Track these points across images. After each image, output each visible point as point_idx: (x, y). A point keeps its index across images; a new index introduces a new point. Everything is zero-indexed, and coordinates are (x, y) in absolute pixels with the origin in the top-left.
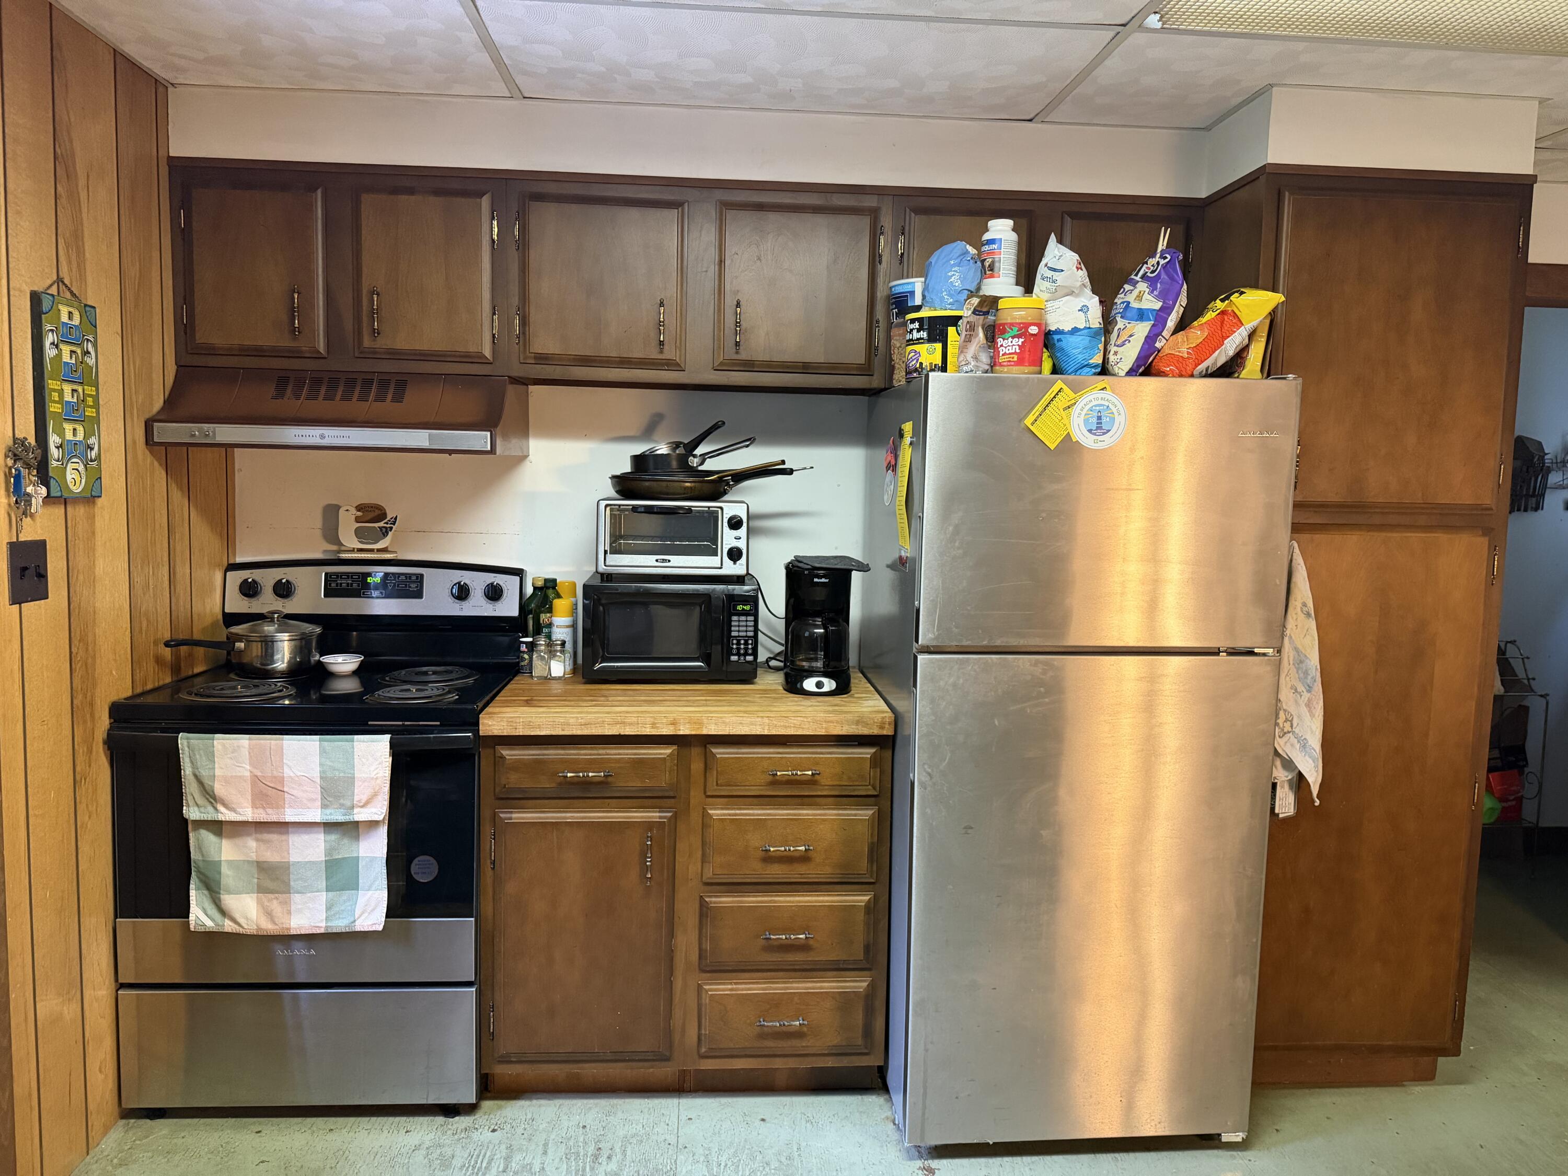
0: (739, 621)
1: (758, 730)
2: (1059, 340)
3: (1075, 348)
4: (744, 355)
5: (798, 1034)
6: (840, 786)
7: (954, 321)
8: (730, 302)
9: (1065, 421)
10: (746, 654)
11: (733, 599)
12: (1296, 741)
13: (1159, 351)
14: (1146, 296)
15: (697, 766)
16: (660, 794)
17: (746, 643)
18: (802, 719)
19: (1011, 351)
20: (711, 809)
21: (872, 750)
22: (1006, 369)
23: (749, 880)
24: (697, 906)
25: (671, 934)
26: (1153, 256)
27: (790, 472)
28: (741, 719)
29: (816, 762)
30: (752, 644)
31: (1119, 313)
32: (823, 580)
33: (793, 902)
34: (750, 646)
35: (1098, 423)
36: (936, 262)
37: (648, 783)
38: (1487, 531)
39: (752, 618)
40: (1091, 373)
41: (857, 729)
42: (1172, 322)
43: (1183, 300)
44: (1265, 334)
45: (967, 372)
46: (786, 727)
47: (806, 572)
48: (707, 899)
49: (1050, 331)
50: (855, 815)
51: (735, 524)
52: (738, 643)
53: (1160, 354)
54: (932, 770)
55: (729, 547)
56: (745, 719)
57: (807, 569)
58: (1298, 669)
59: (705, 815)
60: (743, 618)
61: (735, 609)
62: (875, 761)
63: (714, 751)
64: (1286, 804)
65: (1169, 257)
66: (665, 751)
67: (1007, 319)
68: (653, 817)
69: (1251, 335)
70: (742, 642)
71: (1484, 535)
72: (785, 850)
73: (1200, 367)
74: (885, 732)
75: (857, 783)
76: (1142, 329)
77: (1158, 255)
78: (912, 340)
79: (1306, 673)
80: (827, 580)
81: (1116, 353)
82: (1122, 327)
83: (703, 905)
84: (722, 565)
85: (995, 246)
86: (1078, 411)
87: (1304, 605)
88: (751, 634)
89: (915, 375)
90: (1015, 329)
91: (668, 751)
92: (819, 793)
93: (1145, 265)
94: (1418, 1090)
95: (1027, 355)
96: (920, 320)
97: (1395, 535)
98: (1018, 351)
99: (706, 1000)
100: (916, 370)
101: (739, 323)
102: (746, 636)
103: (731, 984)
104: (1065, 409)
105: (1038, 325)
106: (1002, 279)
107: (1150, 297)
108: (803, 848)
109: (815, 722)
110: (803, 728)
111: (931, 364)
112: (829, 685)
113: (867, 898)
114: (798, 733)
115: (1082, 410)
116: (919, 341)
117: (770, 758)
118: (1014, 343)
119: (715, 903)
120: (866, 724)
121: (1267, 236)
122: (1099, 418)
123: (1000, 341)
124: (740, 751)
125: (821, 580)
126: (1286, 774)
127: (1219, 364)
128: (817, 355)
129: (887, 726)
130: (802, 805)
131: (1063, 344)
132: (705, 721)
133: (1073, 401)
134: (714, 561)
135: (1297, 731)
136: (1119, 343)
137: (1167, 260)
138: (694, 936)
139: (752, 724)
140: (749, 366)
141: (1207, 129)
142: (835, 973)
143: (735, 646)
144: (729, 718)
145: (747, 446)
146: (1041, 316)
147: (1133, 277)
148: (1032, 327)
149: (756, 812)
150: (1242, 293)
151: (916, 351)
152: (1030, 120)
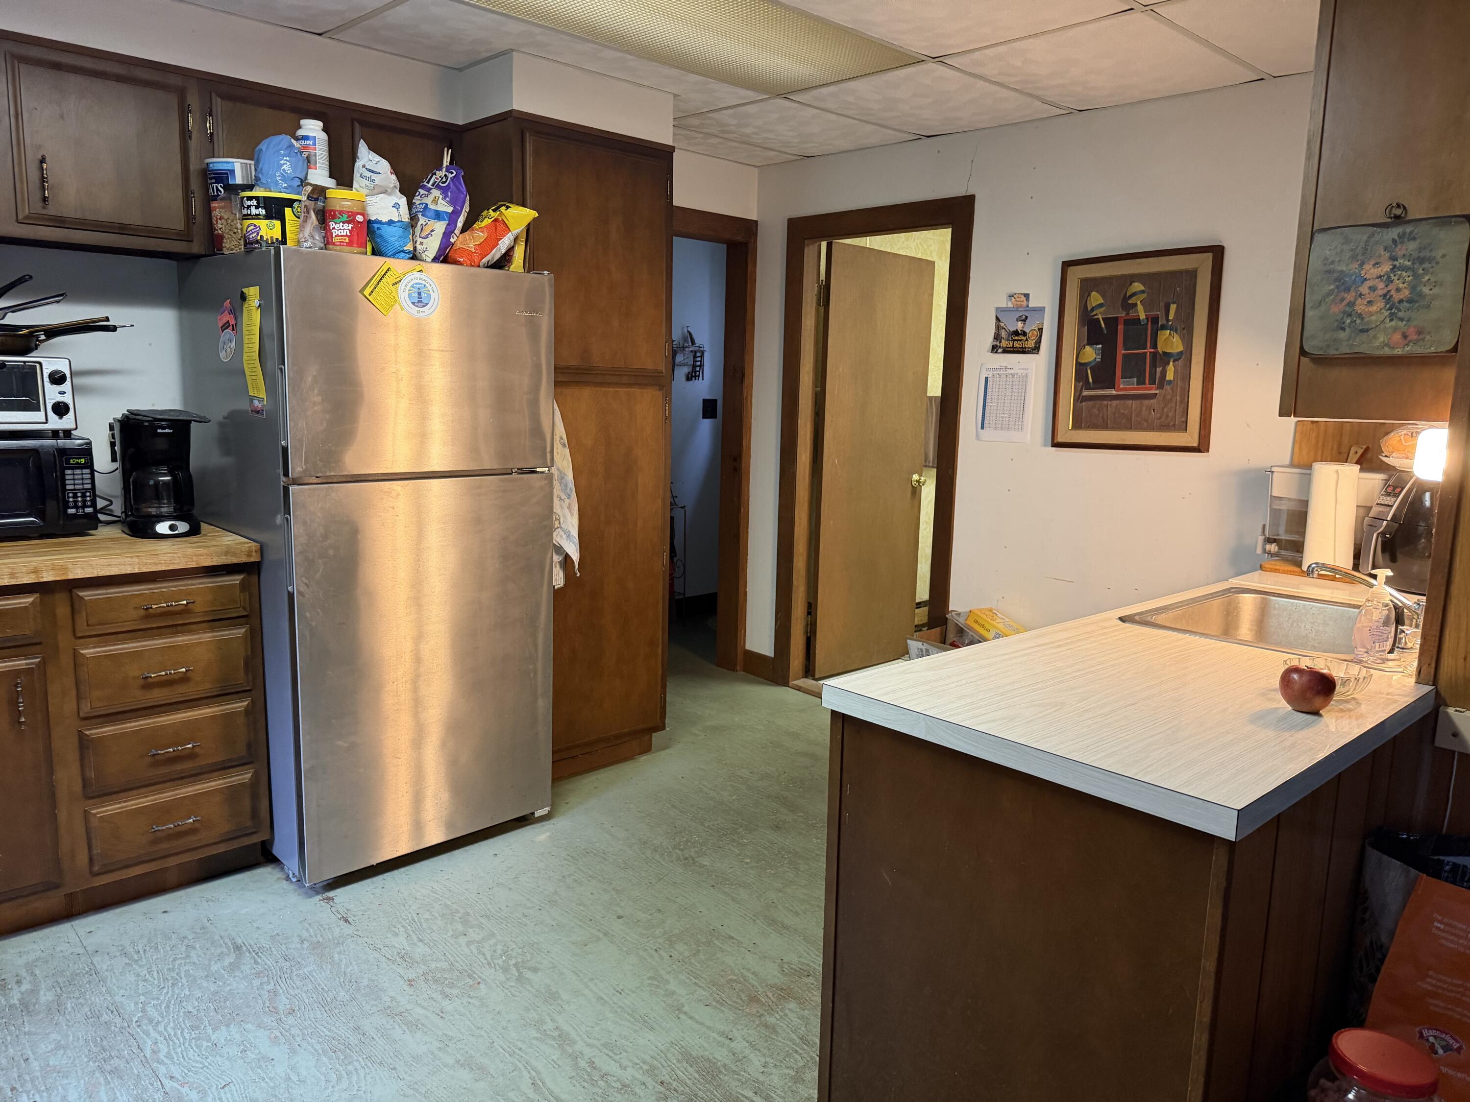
0: (74, 474)
1: (128, 570)
2: (379, 229)
3: (392, 235)
4: (52, 210)
5: (193, 831)
6: (213, 611)
7: (290, 203)
8: (32, 157)
9: (394, 294)
10: (84, 506)
11: (63, 452)
12: (563, 533)
13: (453, 245)
14: (440, 201)
15: (62, 610)
16: (27, 642)
17: (84, 496)
18: (171, 555)
19: (342, 234)
20: (83, 649)
21: (240, 577)
22: (338, 248)
23: (128, 708)
24: (75, 740)
25: (51, 771)
26: (440, 169)
27: (114, 329)
28: (109, 560)
29: (188, 593)
30: (90, 496)
31: (420, 211)
32: (167, 431)
33: (176, 719)
34: (88, 499)
35: (418, 298)
36: (267, 148)
37: (10, 633)
38: (661, 387)
39: (88, 471)
40: (406, 257)
41: (227, 559)
42: (460, 224)
43: (467, 208)
44: (524, 240)
45: (307, 248)
46: (156, 564)
47: (147, 424)
48: (87, 733)
49: (370, 220)
50: (229, 635)
51: (57, 379)
52: (75, 496)
53: (454, 248)
54: (309, 581)
55: (54, 401)
56: (113, 560)
57: (147, 421)
58: (561, 483)
59: (76, 655)
60: (78, 471)
61: (68, 462)
62: (244, 586)
63: (81, 594)
64: (559, 579)
65: (455, 173)
66: (27, 600)
67: (336, 207)
68: (19, 665)
69: (516, 239)
70: (79, 495)
71: (660, 390)
72: (166, 674)
73: (483, 260)
74: (252, 560)
75: (230, 607)
76: (440, 227)
77: (444, 169)
78: (250, 215)
79: (566, 486)
80: (171, 431)
81: (421, 243)
82: (424, 224)
83: (81, 736)
84: (47, 419)
85: (311, 142)
86: (403, 287)
87: (561, 438)
88: (89, 486)
89: (256, 246)
90: (345, 216)
91: (30, 600)
92: (193, 620)
93: (434, 176)
94: (644, 758)
95: (355, 238)
96: (257, 198)
97: (611, 389)
98: (349, 234)
99: (94, 823)
100: (257, 242)
101: (46, 178)
102: (83, 489)
103: (119, 803)
104: (393, 285)
105: (363, 215)
106: (318, 171)
107: (443, 202)
108: (184, 670)
109: (185, 556)
110: (173, 563)
111: (272, 237)
112: (183, 527)
113: (246, 703)
114: (169, 568)
115: (406, 286)
116: (257, 217)
117: (141, 594)
118: (345, 227)
119: (95, 734)
120: (234, 554)
121: (516, 165)
122: (419, 294)
123: (332, 225)
124: (109, 591)
125: (165, 431)
126: (558, 557)
127: (496, 259)
128: (133, 218)
129: (254, 554)
130: (178, 633)
131: (382, 232)
132: (70, 566)
133: (399, 279)
134: (39, 416)
135: (563, 526)
136: (423, 235)
137: (453, 175)
138: (74, 769)
139: (122, 565)
140: (59, 222)
141: (460, 70)
142: (221, 772)
143: (71, 500)
144: (95, 561)
145: (58, 302)
146: (364, 208)
147: (425, 183)
148: (359, 216)
149: (131, 645)
150: (508, 207)
151: (255, 225)
152: (320, 34)
